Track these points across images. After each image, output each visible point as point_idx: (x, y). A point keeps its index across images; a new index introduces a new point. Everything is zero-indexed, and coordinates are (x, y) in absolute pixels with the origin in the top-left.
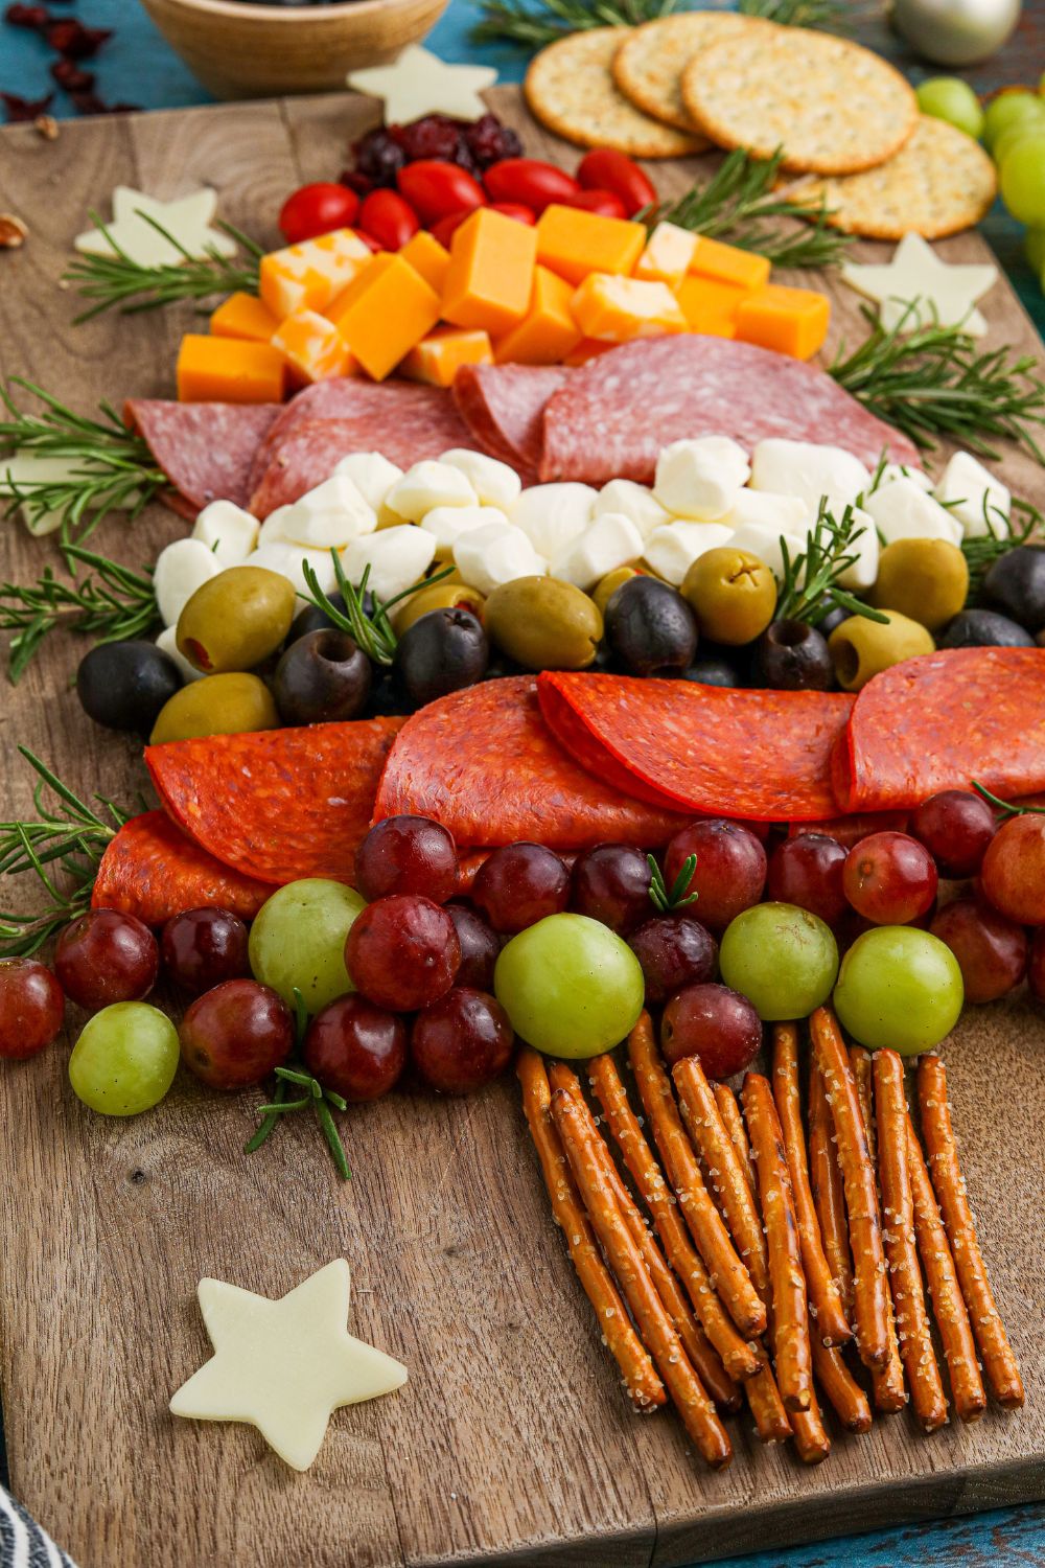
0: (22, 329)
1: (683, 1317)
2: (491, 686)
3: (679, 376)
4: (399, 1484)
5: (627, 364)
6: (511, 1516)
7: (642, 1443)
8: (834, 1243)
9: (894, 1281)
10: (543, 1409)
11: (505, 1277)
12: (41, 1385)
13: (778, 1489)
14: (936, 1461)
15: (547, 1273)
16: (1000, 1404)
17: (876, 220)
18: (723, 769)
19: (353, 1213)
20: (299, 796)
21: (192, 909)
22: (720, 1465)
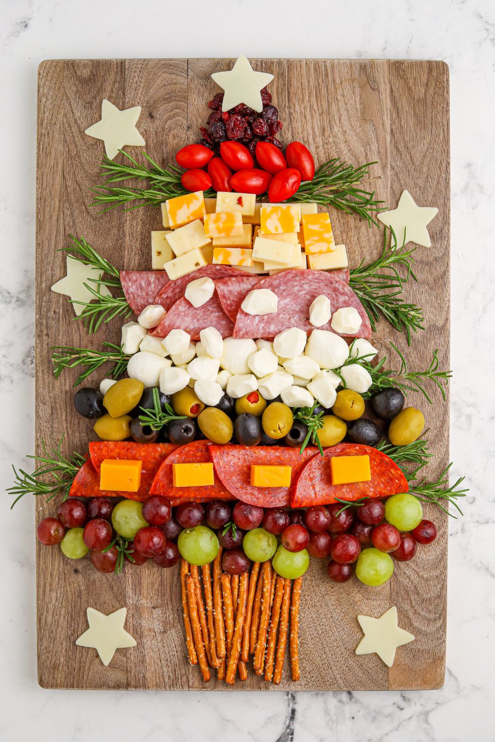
1: (207, 642)
4: (129, 669)
6: (154, 683)
10: (168, 656)
11: (167, 617)
12: (46, 628)
19: (131, 592)
21: (98, 498)
22: (207, 681)
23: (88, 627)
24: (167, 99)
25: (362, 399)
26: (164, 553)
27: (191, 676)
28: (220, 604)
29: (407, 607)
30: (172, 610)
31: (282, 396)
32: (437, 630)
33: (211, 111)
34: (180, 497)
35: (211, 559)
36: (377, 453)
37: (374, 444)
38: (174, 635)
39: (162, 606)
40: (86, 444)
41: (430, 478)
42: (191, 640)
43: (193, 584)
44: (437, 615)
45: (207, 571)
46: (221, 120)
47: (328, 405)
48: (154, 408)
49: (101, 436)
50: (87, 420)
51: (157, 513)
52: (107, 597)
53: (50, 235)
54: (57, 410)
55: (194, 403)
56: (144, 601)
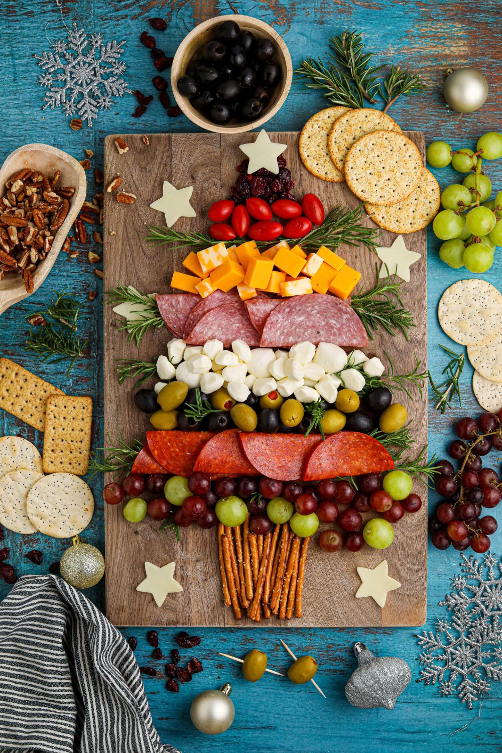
0: (132, 242)
1: (239, 588)
4: (178, 610)
5: (293, 304)
6: (198, 620)
7: (226, 611)
8: (273, 578)
9: (283, 589)
10: (208, 599)
11: (207, 569)
13: (250, 625)
15: (215, 570)
19: (179, 549)
20: (180, 450)
21: (153, 475)
22: (239, 619)
23: (145, 576)
24: (204, 165)
25: (358, 397)
26: (205, 517)
27: (226, 615)
28: (248, 557)
29: (395, 560)
30: (212, 563)
31: (295, 394)
32: (420, 579)
33: (238, 174)
34: (217, 473)
35: (241, 521)
36: (371, 439)
37: (367, 431)
38: (213, 582)
39: (203, 560)
40: (144, 434)
41: (412, 458)
42: (227, 587)
43: (228, 542)
44: (419, 567)
45: (238, 532)
46: (247, 181)
47: (332, 400)
48: (196, 404)
49: (156, 426)
50: (144, 414)
51: (199, 485)
52: (161, 553)
53: (115, 271)
54: (121, 407)
55: (227, 400)
56: (189, 556)
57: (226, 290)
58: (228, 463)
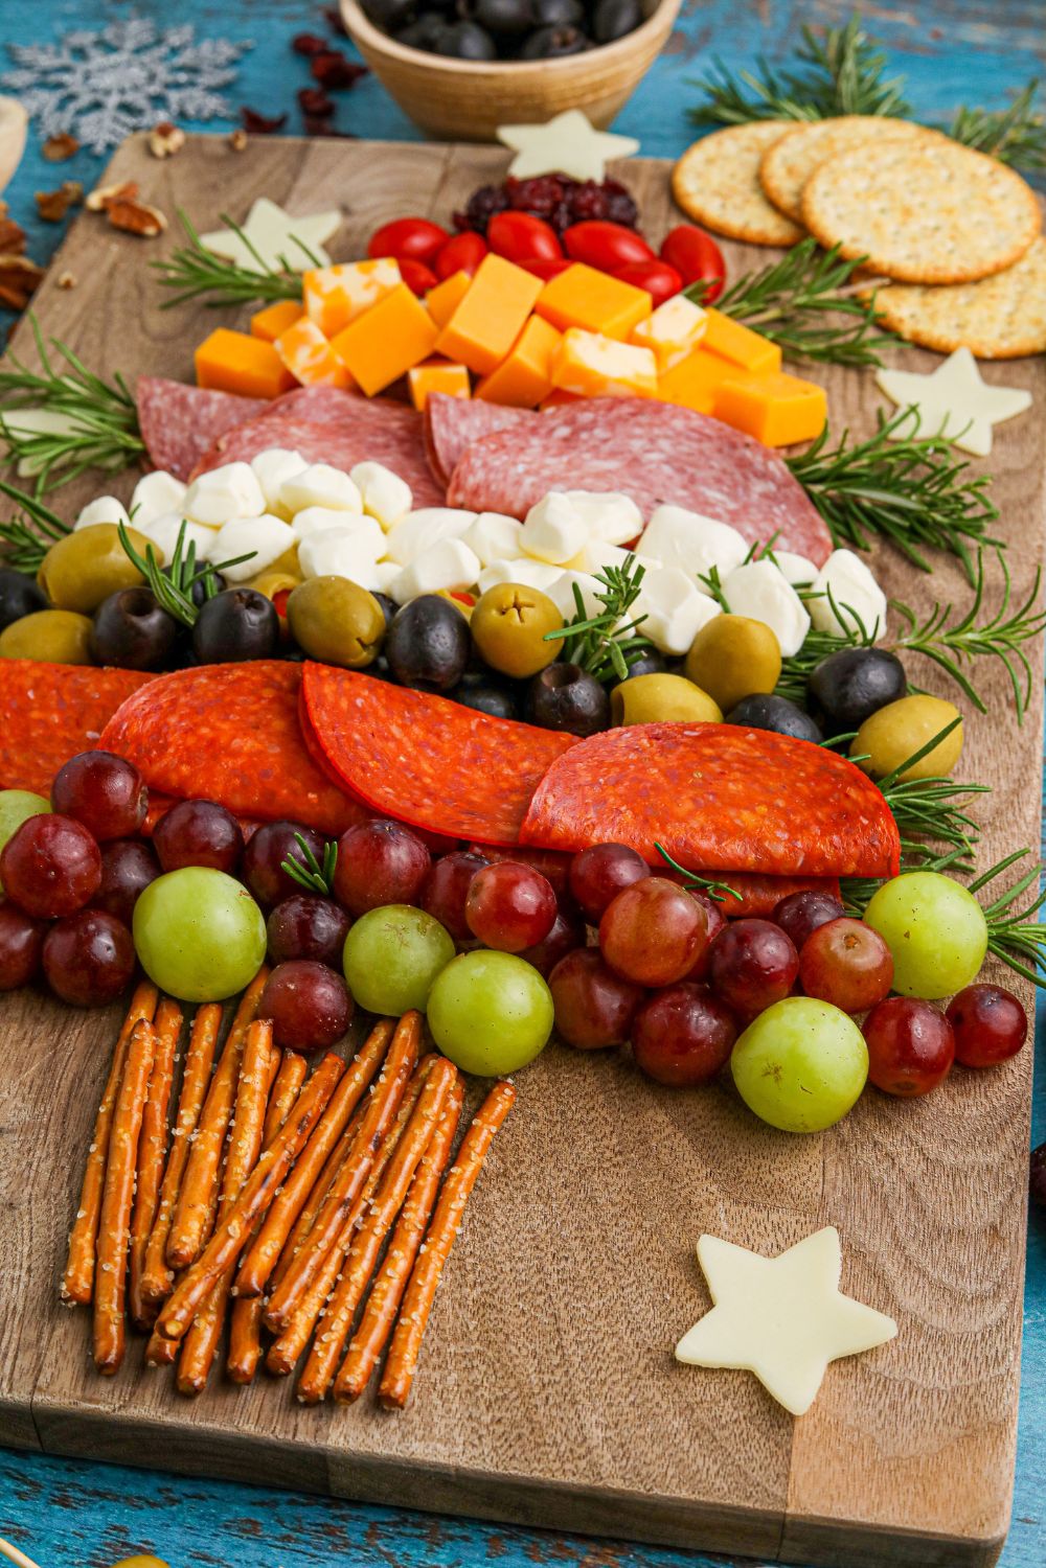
0: (116, 306)
2: (267, 667)
3: (632, 437)
5: (586, 417)
7: (59, 1332)
11: (30, 1165)
13: (148, 1409)
14: (303, 1432)
15: (67, 1172)
16: (382, 1403)
17: (938, 330)
18: (428, 780)
20: (64, 724)
22: (106, 1371)
27: (51, 1356)
29: (879, 1245)
32: (986, 1334)
39: (25, 1130)
42: (92, 1219)
44: (987, 1285)
57: (371, 385)
58: (235, 754)
